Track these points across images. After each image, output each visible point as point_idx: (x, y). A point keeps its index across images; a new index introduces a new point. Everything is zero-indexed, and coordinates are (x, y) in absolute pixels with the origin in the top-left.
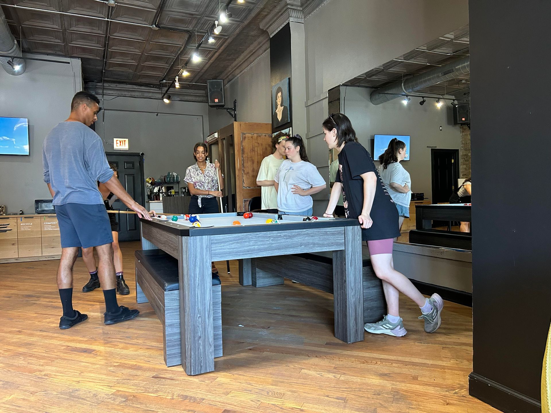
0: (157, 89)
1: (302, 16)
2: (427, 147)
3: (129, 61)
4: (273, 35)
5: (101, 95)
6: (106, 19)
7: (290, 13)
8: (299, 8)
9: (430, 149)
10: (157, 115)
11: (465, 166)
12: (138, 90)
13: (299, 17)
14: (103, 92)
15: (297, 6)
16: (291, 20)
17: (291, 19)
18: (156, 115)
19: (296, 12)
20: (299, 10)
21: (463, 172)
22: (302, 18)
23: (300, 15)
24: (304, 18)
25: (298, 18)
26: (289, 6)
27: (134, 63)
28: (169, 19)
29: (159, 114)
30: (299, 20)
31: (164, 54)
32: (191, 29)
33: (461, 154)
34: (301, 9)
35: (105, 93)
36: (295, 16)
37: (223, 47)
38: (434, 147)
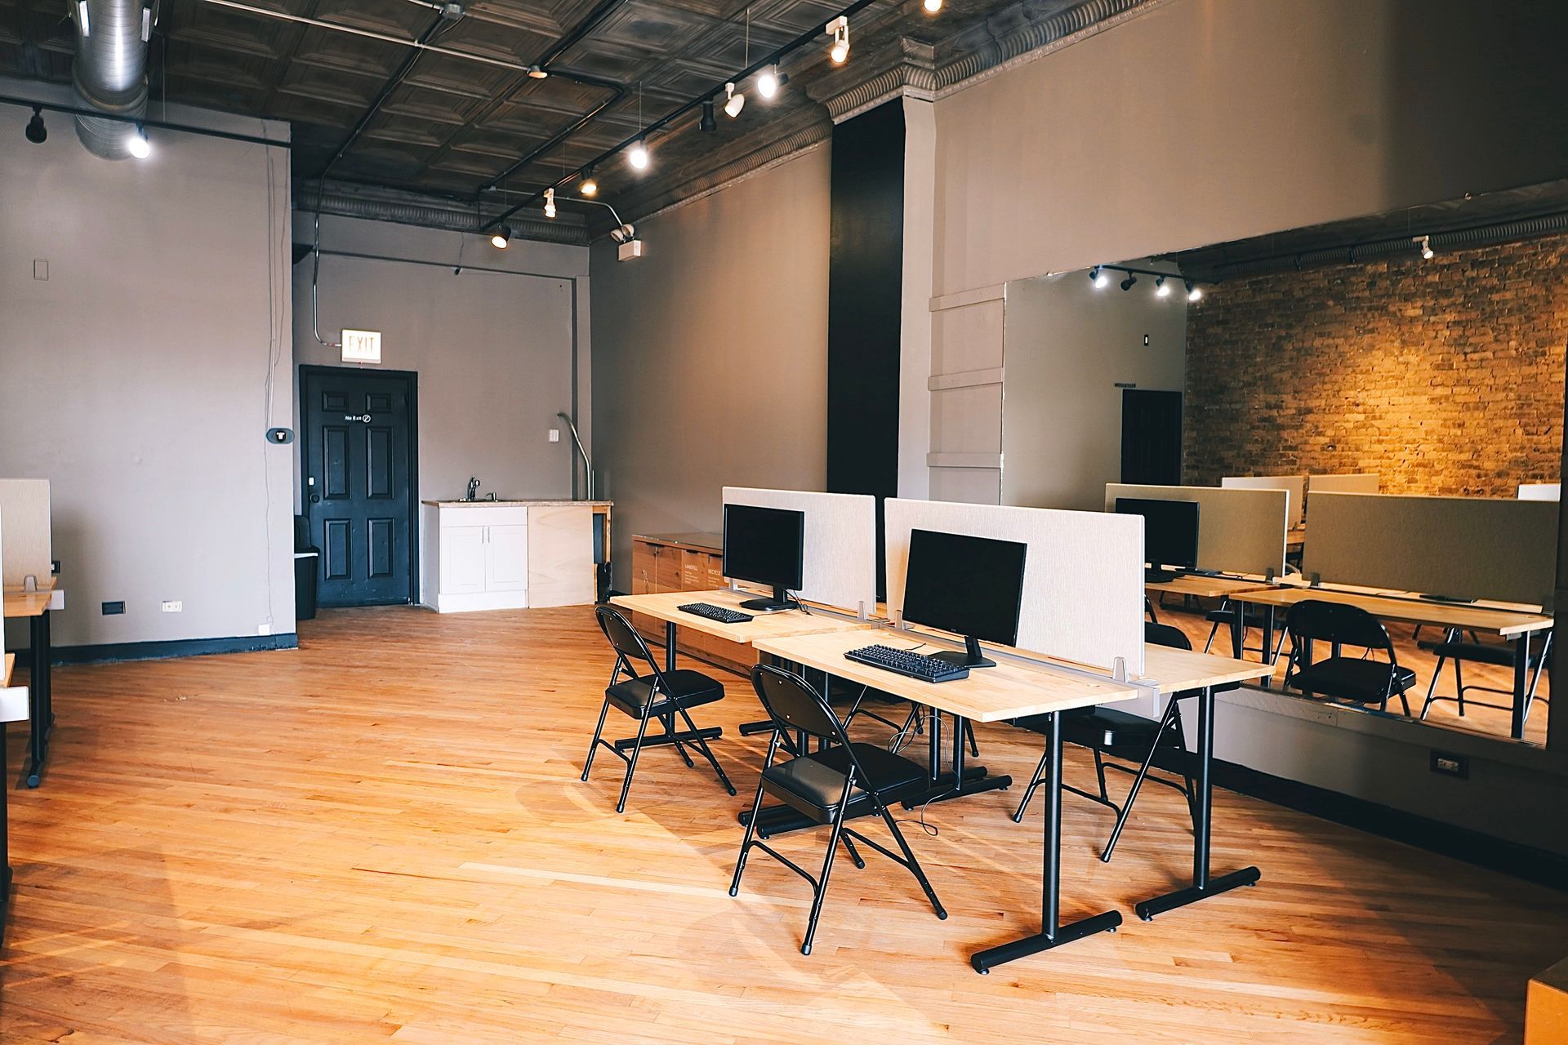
0: (463, 205)
1: (931, 82)
2: (1116, 385)
3: (422, 138)
4: (843, 118)
5: (313, 211)
6: (416, 44)
7: (906, 75)
8: (928, 65)
9: (1121, 389)
10: (457, 272)
11: (1194, 434)
12: (413, 204)
13: (924, 86)
14: (319, 203)
15: (925, 60)
16: (905, 93)
17: (906, 90)
18: (453, 273)
19: (920, 75)
20: (928, 70)
21: (1189, 447)
22: (931, 90)
23: (927, 80)
24: (937, 89)
25: (921, 87)
26: (906, 59)
27: (433, 143)
28: (584, 55)
29: (461, 270)
30: (924, 94)
31: (525, 128)
32: (628, 81)
33: (1185, 402)
34: (934, 68)
35: (324, 207)
36: (915, 83)
37: (686, 126)
38: (1130, 385)
